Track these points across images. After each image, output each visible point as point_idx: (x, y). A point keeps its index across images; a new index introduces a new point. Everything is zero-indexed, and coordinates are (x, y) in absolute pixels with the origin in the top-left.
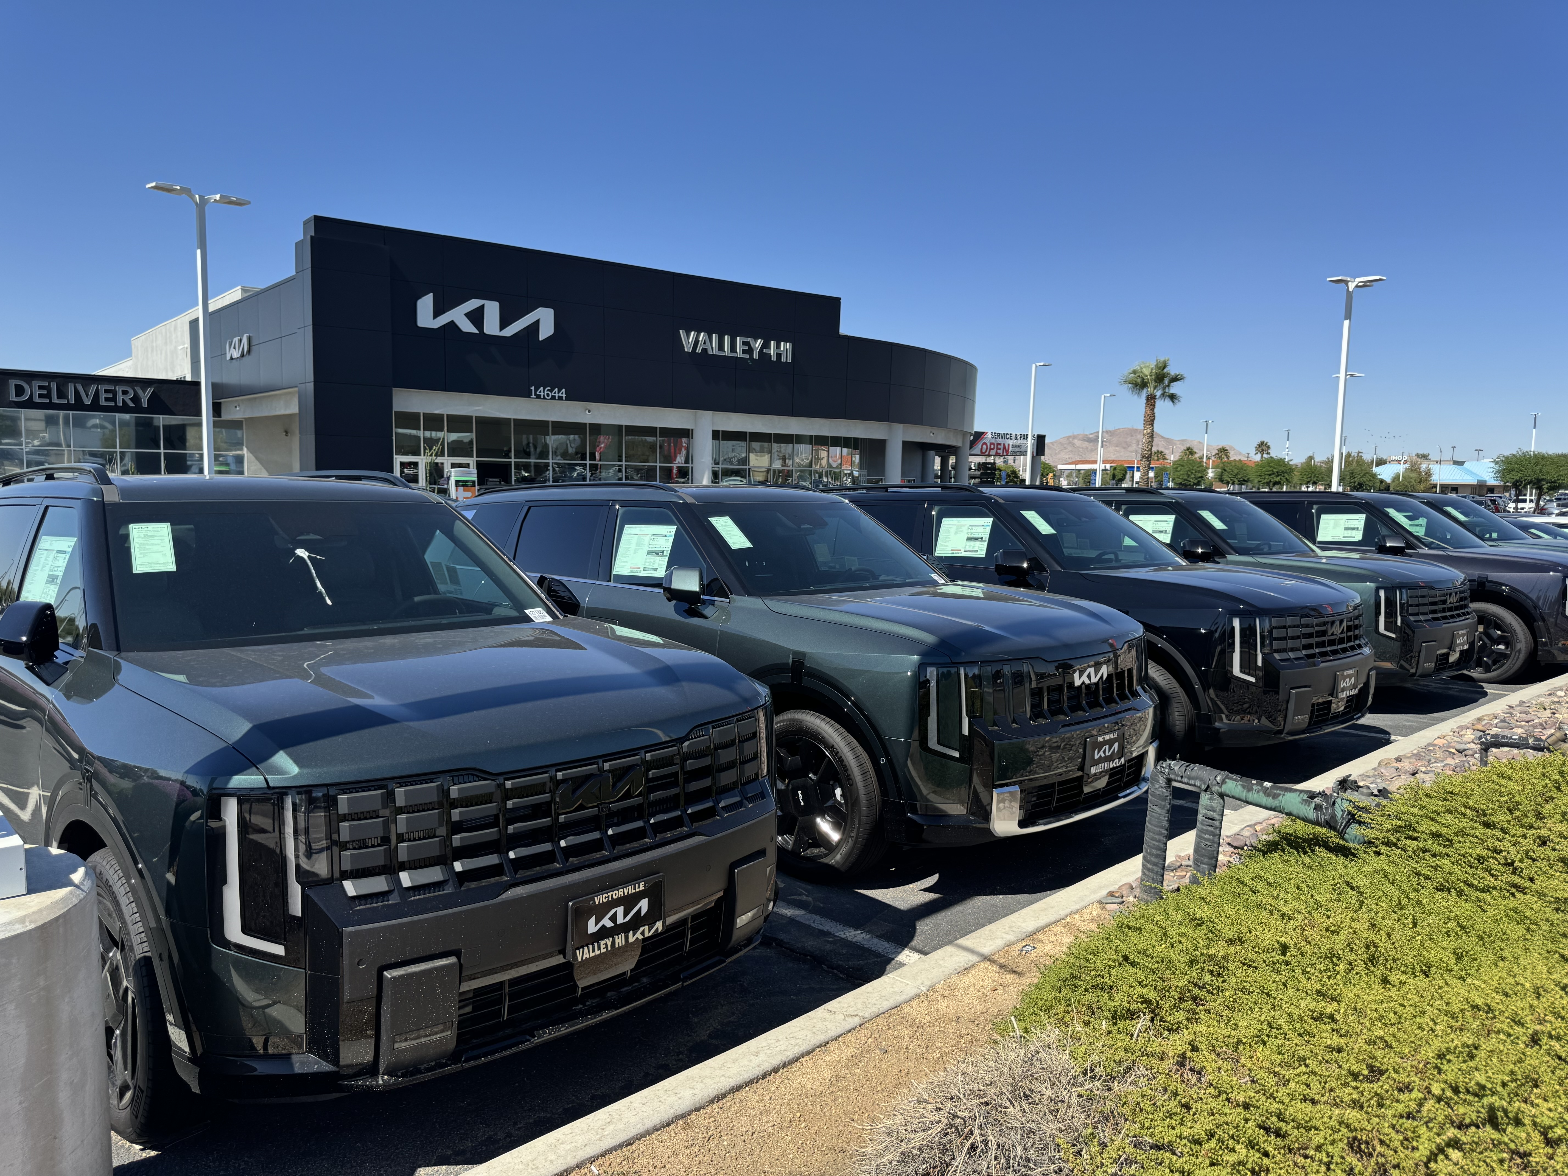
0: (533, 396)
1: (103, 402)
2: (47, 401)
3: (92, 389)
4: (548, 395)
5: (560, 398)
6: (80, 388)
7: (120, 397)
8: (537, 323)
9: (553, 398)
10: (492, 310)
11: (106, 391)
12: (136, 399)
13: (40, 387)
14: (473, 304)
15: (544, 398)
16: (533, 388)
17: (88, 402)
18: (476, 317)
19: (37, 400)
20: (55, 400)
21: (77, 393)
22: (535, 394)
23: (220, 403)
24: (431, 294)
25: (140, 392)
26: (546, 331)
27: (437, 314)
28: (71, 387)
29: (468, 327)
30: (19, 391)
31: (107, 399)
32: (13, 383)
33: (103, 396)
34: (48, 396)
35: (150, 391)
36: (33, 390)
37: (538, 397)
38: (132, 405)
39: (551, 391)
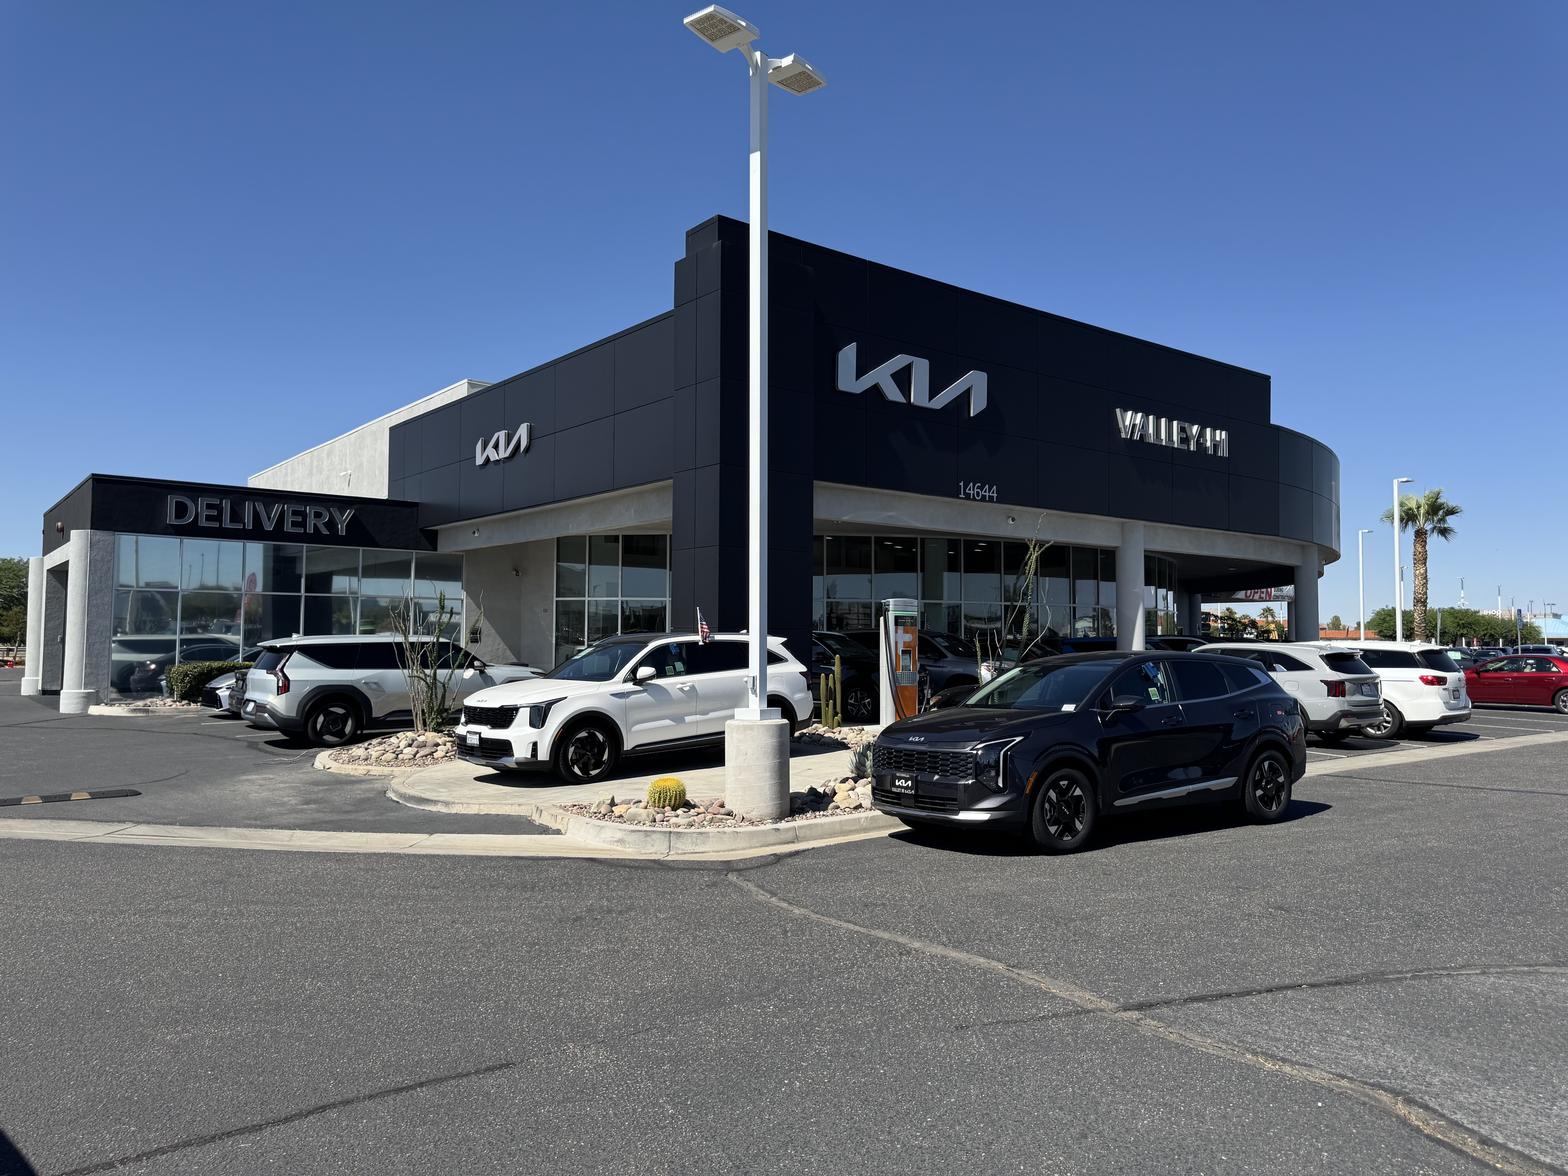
0: (962, 496)
1: (288, 528)
2: (216, 525)
3: (276, 509)
4: (978, 493)
5: (991, 499)
6: (260, 508)
7: (311, 522)
8: (967, 393)
9: (983, 499)
10: (921, 369)
11: (295, 513)
12: (331, 524)
13: (209, 507)
14: (899, 361)
15: (974, 499)
16: (962, 484)
17: (269, 527)
18: (903, 378)
19: (203, 523)
20: (227, 524)
21: (256, 516)
22: (965, 493)
23: (436, 532)
24: (854, 344)
25: (336, 514)
26: (977, 405)
27: (861, 372)
28: (248, 507)
29: (893, 393)
30: (181, 510)
31: (294, 524)
32: (171, 502)
33: (289, 519)
34: (219, 518)
35: (348, 514)
36: (198, 509)
37: (968, 497)
38: (325, 532)
39: (981, 488)
